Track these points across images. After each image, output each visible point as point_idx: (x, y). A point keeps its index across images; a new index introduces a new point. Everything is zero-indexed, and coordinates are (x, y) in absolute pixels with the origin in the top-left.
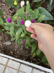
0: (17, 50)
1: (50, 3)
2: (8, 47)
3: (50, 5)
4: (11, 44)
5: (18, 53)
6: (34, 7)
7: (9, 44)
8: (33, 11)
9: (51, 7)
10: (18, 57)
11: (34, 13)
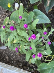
0: (13, 55)
1: (47, 4)
2: (3, 52)
3: (47, 6)
4: (7, 48)
5: (14, 58)
6: (31, 8)
7: (5, 49)
8: (28, 14)
9: (48, 9)
10: (14, 62)
11: (29, 16)
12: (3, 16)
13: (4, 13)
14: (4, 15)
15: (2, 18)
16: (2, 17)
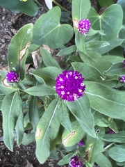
8: (100, 16)
11: (103, 23)
12: (6, 40)
13: (6, 30)
14: (6, 37)
15: (3, 46)
16: (3, 41)
